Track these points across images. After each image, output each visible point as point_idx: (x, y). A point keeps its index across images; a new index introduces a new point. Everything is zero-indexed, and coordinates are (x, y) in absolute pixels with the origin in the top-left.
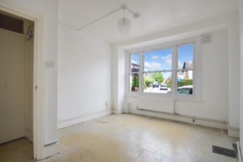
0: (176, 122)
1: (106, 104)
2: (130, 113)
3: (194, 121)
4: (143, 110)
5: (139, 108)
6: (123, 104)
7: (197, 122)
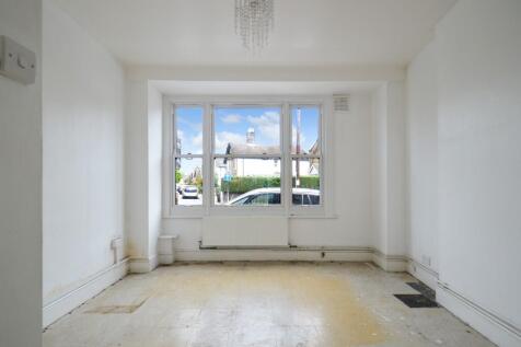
0: (293, 263)
1: (113, 248)
2: (177, 263)
3: (323, 254)
4: (214, 248)
5: (205, 244)
6: (159, 239)
7: (329, 256)
